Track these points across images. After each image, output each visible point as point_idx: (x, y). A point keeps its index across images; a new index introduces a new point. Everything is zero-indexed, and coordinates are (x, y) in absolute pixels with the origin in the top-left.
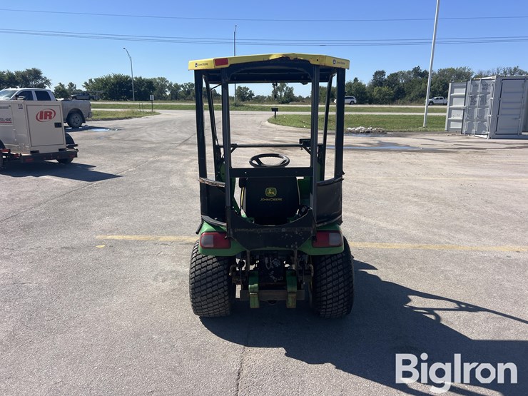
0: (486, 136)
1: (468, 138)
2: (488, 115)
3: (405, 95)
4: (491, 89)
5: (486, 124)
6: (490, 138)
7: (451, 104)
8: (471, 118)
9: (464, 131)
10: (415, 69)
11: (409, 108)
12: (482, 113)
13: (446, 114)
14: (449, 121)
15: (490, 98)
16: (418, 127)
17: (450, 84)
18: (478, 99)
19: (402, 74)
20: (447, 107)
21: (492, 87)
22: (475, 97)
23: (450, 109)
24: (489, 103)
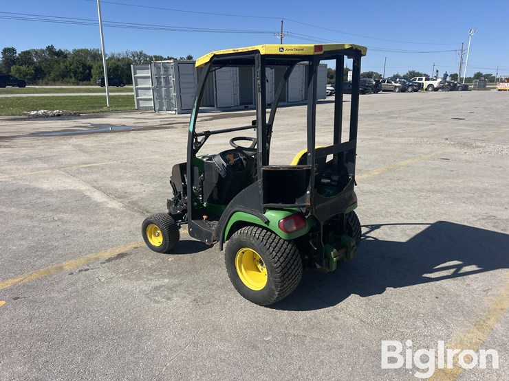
0: (174, 112)
1: (160, 115)
2: (173, 94)
3: (45, 74)
4: (171, 71)
5: (173, 101)
6: (178, 114)
7: (136, 85)
8: (160, 97)
9: (157, 109)
10: (48, 48)
11: (64, 89)
12: (168, 92)
13: (134, 93)
14: (138, 100)
15: (172, 79)
16: (102, 107)
17: (132, 66)
18: (162, 80)
19: (36, 52)
20: (133, 87)
21: (171, 70)
22: (160, 78)
23: (137, 89)
24: (172, 84)
